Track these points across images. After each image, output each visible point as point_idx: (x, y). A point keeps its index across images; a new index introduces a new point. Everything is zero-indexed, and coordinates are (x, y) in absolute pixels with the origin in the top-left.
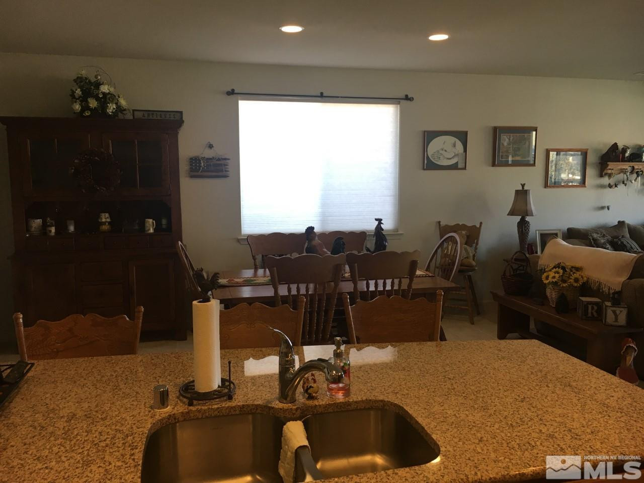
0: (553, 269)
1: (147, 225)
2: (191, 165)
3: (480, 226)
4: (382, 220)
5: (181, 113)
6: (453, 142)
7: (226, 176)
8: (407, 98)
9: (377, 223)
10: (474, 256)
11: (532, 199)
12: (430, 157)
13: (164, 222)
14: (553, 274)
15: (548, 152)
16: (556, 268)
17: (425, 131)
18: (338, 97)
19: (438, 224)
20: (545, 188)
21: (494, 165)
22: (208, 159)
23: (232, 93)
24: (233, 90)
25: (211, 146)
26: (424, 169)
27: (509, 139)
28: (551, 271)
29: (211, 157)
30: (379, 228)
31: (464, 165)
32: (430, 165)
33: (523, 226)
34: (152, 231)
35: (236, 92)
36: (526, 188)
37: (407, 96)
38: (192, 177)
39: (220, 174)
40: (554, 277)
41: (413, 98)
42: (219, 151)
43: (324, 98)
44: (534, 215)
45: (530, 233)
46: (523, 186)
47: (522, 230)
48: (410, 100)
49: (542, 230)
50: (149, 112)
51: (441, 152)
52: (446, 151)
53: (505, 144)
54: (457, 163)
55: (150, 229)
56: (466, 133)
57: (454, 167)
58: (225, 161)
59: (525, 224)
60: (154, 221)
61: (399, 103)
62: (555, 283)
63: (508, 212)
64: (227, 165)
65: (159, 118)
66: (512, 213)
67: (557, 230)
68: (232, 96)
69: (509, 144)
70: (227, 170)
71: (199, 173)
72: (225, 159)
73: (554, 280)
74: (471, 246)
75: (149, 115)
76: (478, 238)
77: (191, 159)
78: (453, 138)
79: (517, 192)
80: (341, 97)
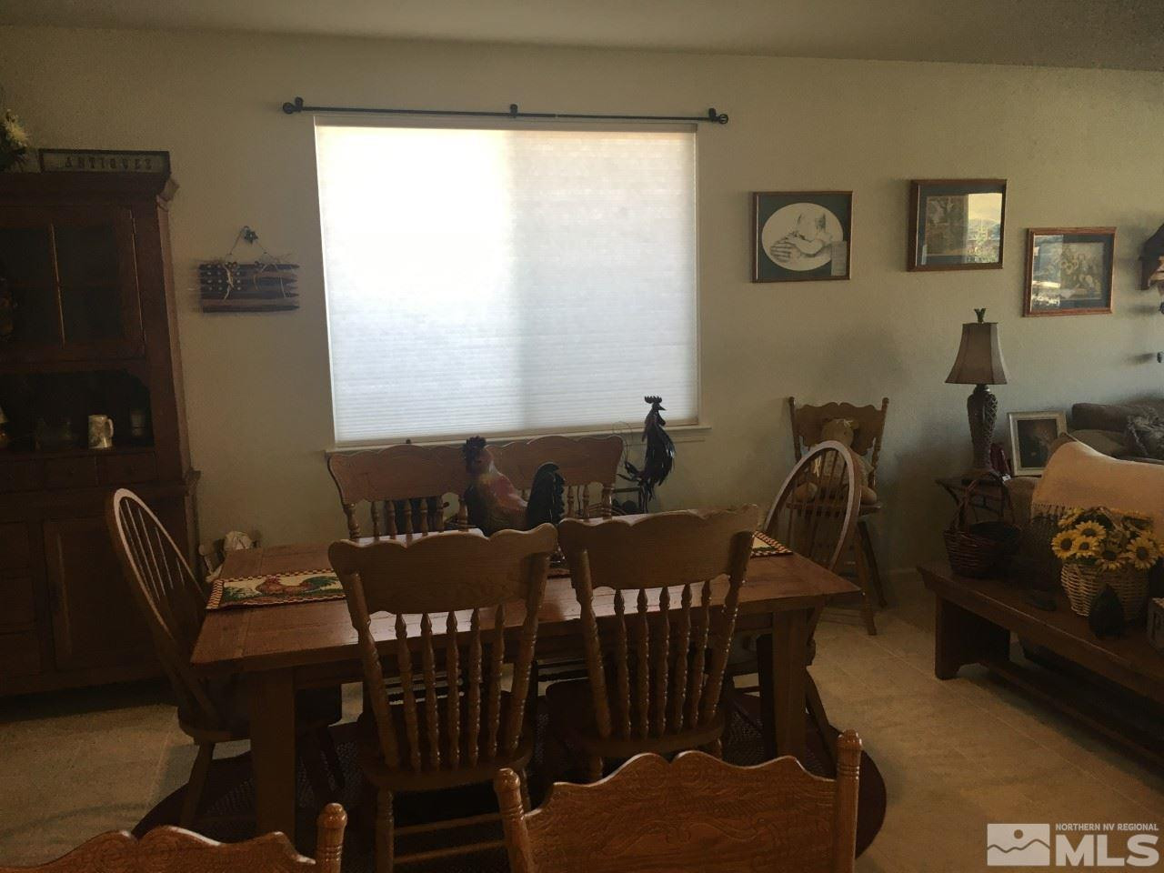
0: (1078, 521)
1: (93, 429)
2: (203, 282)
3: (885, 407)
4: (660, 400)
5: (166, 155)
6: (819, 216)
7: (292, 308)
8: (713, 117)
9: (650, 407)
10: (871, 476)
11: (1001, 343)
12: (767, 251)
13: (137, 420)
14: (1083, 539)
15: (1028, 236)
16: (1086, 521)
17: (755, 194)
18: (553, 116)
19: (788, 405)
20: (1023, 316)
21: (911, 266)
22: (245, 268)
23: (295, 107)
24: (299, 101)
25: (250, 237)
26: (754, 281)
27: (945, 209)
28: (1074, 528)
29: (253, 263)
30: (654, 420)
31: (844, 267)
32: (766, 271)
33: (981, 405)
34: (105, 444)
35: (305, 104)
36: (986, 319)
37: (712, 112)
38: (206, 310)
39: (276, 302)
40: (1085, 546)
41: (726, 116)
42: (270, 247)
43: (518, 118)
44: (1008, 381)
45: (996, 422)
46: (980, 314)
47: (980, 417)
48: (721, 122)
49: (1023, 413)
50: (81, 155)
51: (793, 240)
52: (803, 238)
53: (936, 219)
54: (829, 264)
55: (99, 441)
56: (847, 197)
57: (822, 274)
58: (285, 271)
59: (987, 400)
60: (110, 421)
61: (694, 129)
62: (1089, 562)
63: (946, 377)
64: (292, 281)
65: (109, 168)
66: (956, 377)
67: (1055, 412)
68: (296, 116)
69: (943, 220)
70: (292, 292)
71: (224, 302)
72: (288, 267)
73: (1086, 554)
74: (863, 453)
75: (81, 162)
76: (878, 433)
77: (202, 267)
78: (818, 207)
79: (968, 329)
80: (560, 116)
